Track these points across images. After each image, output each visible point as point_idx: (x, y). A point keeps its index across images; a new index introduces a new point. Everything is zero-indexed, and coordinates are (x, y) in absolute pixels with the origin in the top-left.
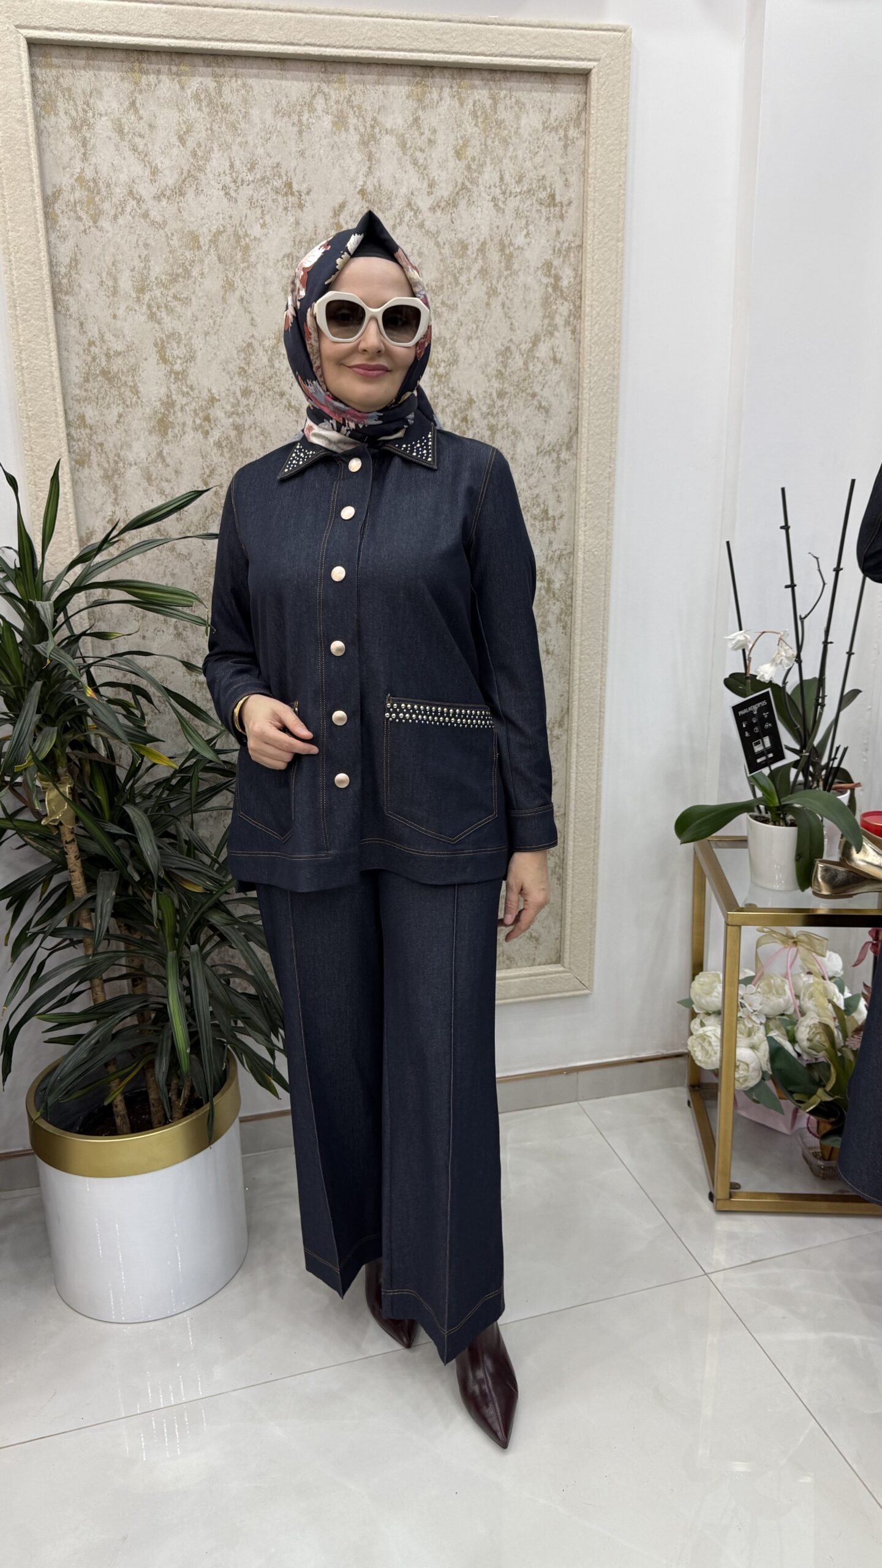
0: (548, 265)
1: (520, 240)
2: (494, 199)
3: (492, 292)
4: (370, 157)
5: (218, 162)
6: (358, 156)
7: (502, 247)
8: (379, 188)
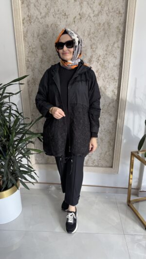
0: (118, 27)
1: (112, 22)
2: (107, 14)
3: (105, 33)
4: (81, 6)
5: (52, 10)
6: (79, 7)
7: (108, 23)
8: (83, 13)
